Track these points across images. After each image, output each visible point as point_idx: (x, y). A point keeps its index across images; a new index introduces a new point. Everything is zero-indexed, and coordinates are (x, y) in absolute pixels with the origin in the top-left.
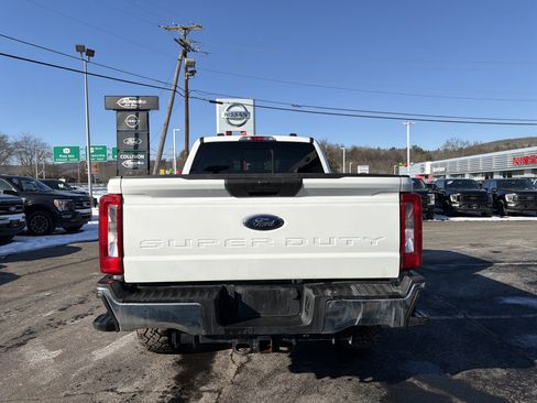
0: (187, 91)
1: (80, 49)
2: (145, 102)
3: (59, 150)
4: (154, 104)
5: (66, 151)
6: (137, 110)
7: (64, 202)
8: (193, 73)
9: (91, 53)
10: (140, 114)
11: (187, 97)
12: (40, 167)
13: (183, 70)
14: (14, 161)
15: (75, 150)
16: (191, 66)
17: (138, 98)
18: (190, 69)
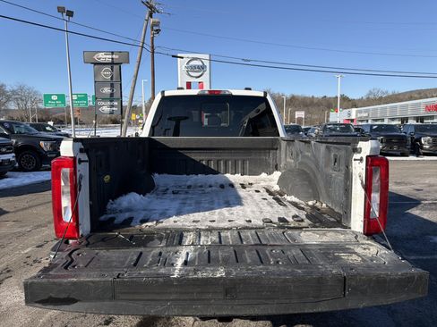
0: (153, 47)
1: (61, 10)
2: (117, 57)
3: (48, 97)
4: (126, 58)
5: (54, 98)
6: (112, 64)
7: (49, 144)
8: (158, 31)
9: (70, 14)
10: (115, 66)
11: (153, 52)
12: (33, 111)
13: (149, 29)
14: (12, 106)
15: (61, 97)
16: (157, 26)
17: (113, 53)
18: (155, 28)
